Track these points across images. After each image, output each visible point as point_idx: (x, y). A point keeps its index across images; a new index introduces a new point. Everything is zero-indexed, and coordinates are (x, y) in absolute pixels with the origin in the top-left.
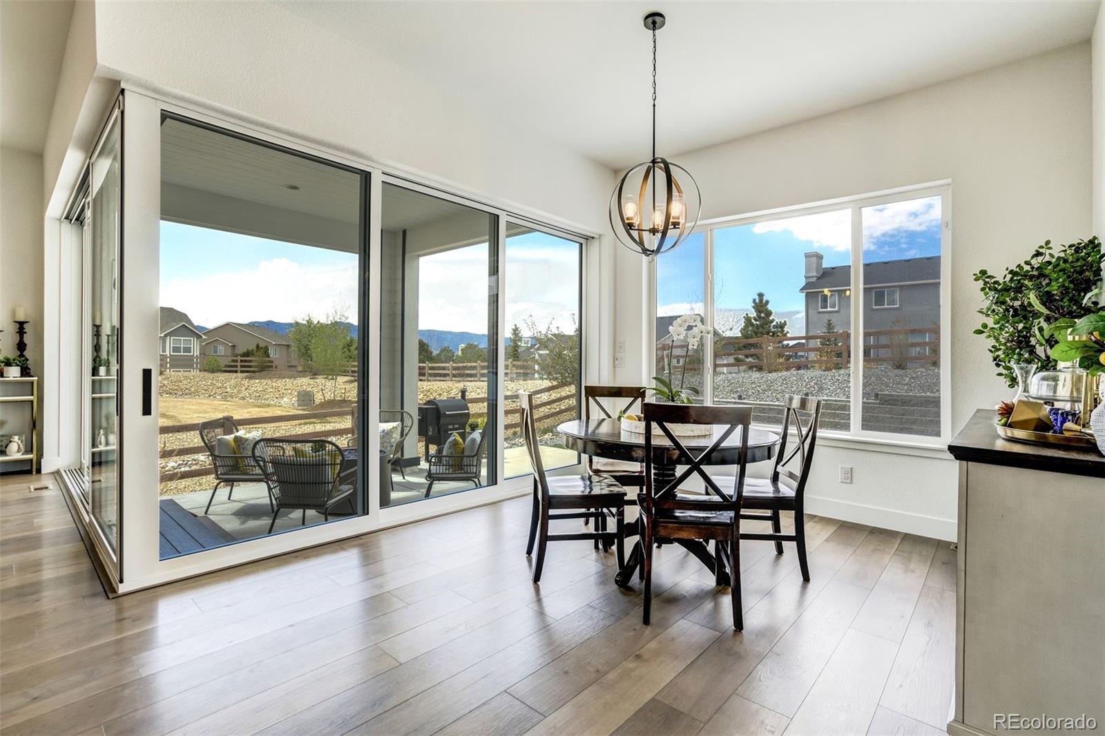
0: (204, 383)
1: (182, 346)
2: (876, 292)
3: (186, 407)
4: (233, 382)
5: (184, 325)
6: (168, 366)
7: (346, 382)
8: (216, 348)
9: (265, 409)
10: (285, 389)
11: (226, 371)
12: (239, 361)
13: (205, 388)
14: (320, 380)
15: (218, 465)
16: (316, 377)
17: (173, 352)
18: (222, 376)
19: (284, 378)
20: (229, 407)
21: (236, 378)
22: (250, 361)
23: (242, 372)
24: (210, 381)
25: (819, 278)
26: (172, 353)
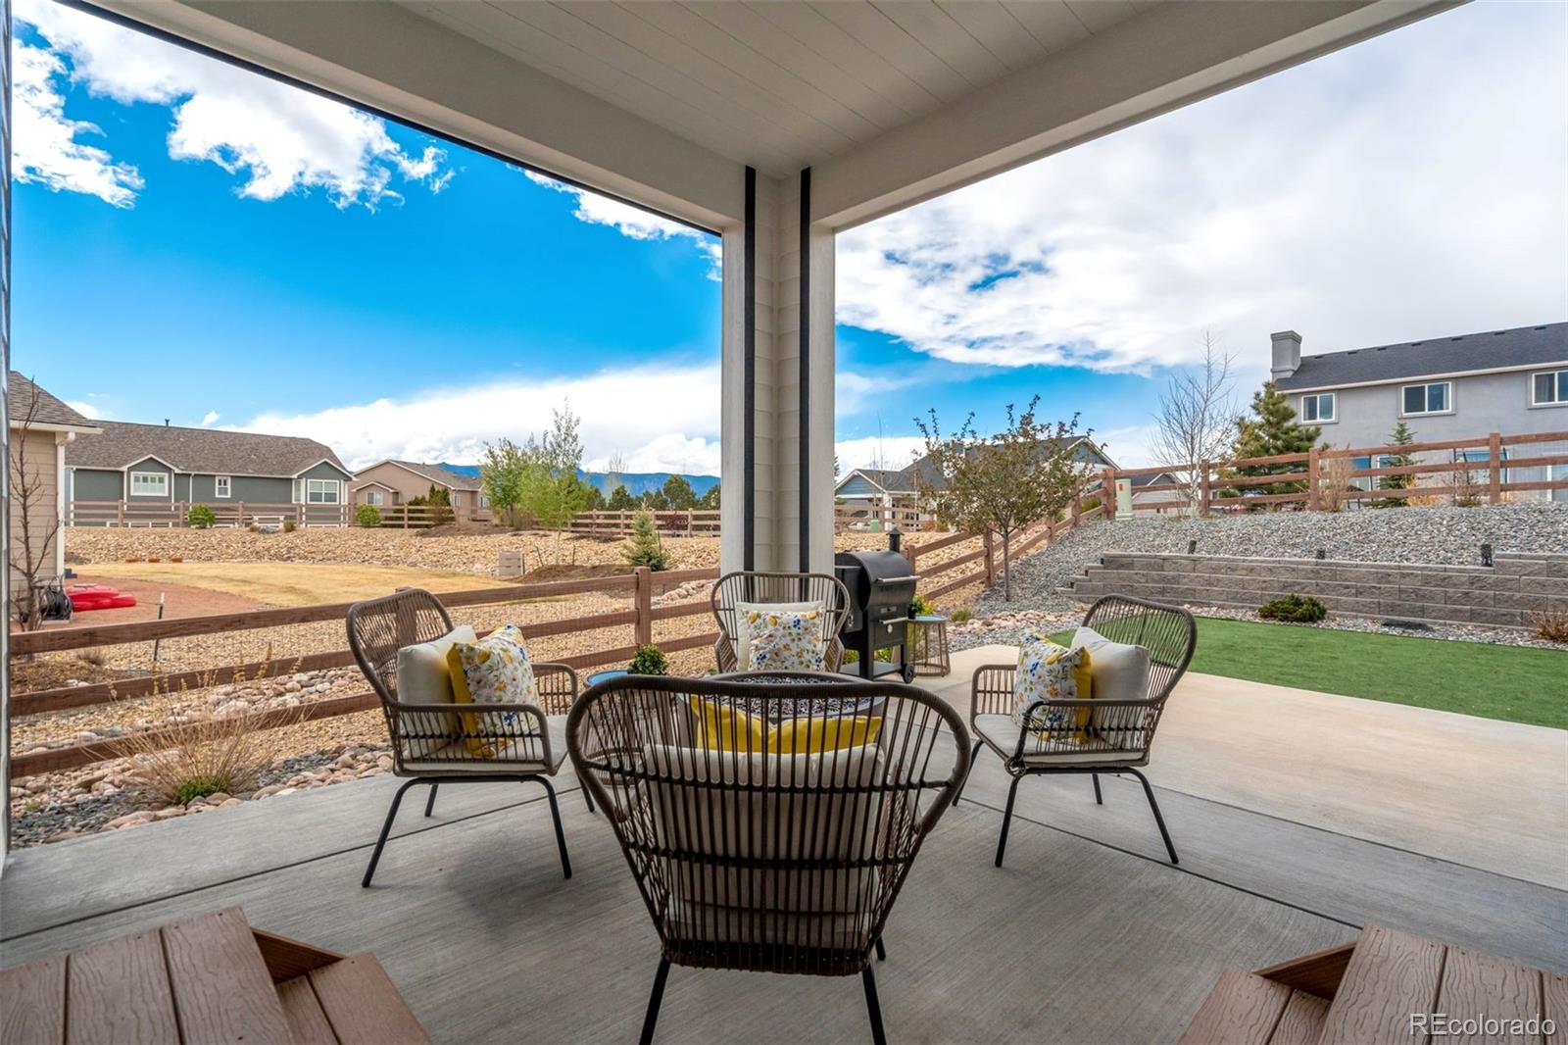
0: (355, 542)
1: (324, 492)
2: (1406, 389)
3: (327, 576)
4: (397, 540)
5: (325, 462)
6: (304, 519)
7: (568, 539)
8: (371, 496)
9: (450, 580)
10: (476, 551)
11: (385, 526)
12: (406, 511)
13: (357, 549)
14: (527, 536)
15: (402, 732)
16: (520, 532)
17: (311, 500)
18: (381, 533)
19: (473, 535)
20: (393, 576)
21: (402, 535)
22: (422, 511)
23: (410, 526)
24: (365, 540)
25: (1296, 373)
26: (309, 502)
